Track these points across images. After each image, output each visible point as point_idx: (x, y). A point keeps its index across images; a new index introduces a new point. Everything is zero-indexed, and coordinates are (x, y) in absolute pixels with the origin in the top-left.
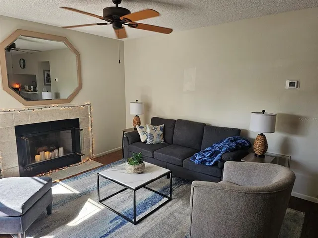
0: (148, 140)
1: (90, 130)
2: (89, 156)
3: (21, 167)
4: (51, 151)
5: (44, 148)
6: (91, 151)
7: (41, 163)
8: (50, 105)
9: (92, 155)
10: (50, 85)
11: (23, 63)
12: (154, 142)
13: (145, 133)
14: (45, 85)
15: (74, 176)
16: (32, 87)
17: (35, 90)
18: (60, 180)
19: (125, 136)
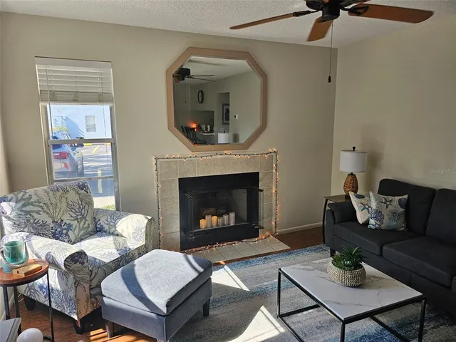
0: (372, 221)
1: (274, 191)
2: (270, 230)
3: (183, 233)
4: (220, 215)
5: (212, 210)
6: (273, 223)
7: (206, 232)
8: (221, 152)
9: (274, 229)
10: (229, 124)
11: (201, 96)
12: (383, 227)
13: (365, 207)
14: (223, 124)
15: (245, 260)
16: (209, 126)
17: (212, 131)
18: (227, 262)
19: (328, 208)
